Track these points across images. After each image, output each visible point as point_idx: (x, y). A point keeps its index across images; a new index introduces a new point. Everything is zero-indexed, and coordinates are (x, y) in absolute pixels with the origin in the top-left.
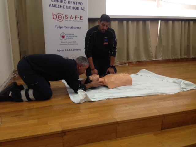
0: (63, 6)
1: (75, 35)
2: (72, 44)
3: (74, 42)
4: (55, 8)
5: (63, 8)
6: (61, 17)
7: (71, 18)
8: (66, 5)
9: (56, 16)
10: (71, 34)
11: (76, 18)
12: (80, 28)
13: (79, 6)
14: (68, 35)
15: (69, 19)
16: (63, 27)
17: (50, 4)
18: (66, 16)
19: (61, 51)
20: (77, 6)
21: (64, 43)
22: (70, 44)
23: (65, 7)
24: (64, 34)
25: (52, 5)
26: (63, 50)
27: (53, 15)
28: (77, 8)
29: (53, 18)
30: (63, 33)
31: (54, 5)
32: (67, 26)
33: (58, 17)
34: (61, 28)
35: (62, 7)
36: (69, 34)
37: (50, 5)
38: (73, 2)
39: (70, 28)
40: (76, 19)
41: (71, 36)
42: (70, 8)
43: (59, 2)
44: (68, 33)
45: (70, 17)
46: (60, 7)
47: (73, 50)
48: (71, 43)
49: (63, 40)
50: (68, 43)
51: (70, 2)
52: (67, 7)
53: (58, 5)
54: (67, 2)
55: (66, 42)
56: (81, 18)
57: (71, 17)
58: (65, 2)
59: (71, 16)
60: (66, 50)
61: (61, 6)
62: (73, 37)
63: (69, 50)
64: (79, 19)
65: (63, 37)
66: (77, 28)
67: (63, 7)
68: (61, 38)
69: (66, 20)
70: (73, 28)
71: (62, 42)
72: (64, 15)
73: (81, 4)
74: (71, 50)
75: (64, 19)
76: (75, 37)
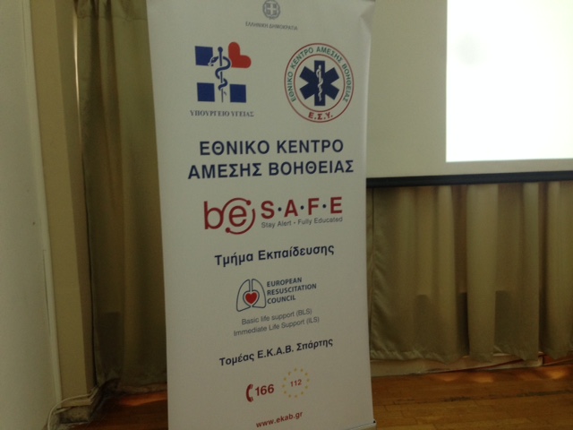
0: (255, 165)
1: (304, 282)
2: (291, 325)
3: (300, 312)
4: (215, 181)
5: (255, 174)
6: (244, 214)
8: (265, 161)
9: (221, 213)
10: (286, 282)
11: (311, 207)
12: (328, 250)
13: (330, 155)
14: (275, 288)
16: (250, 257)
17: (194, 167)
18: (267, 206)
19: (239, 360)
20: (316, 156)
21: (251, 326)
22: (284, 326)
23: (264, 169)
24: (256, 286)
25: (204, 167)
26: (249, 357)
27: (207, 213)
28: (320, 167)
30: (251, 282)
31: (213, 167)
32: (269, 250)
33: (231, 216)
35: (248, 169)
36: (277, 283)
37: (193, 172)
38: (301, 143)
39: (286, 254)
40: (310, 213)
41: (284, 289)
42: (286, 168)
43: (235, 152)
44: (273, 279)
45: (284, 211)
46: (238, 172)
47: (294, 347)
48: (287, 321)
49: (252, 313)
50: (271, 323)
51: (286, 146)
52: (274, 169)
53: (232, 166)
54: (273, 147)
55: (266, 318)
56: (333, 205)
57: (291, 208)
58: (263, 147)
60: (265, 353)
61: (245, 166)
62: (296, 294)
63: (279, 351)
65: (251, 298)
66: (317, 250)
67: (253, 170)
68: (242, 305)
70: (296, 251)
71: (244, 322)
72: (256, 205)
73: (338, 145)
74: (288, 349)
75: (259, 219)
76: (305, 292)
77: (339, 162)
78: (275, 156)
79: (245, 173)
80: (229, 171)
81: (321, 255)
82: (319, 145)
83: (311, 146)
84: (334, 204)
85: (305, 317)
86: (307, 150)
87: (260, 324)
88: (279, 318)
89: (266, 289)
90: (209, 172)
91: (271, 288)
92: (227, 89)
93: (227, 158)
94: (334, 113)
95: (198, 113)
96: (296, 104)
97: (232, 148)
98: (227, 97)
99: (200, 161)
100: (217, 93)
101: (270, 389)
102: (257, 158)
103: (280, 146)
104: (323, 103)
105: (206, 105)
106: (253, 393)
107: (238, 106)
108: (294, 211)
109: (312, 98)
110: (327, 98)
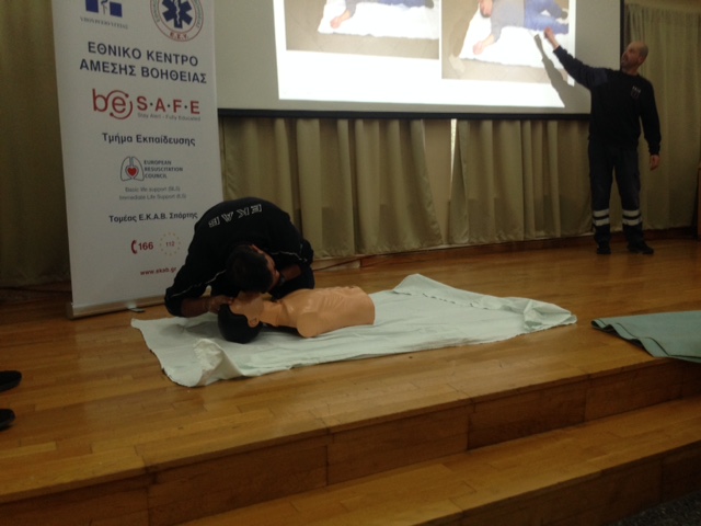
0: (131, 67)
1: (173, 165)
2: (166, 197)
3: (171, 189)
4: (99, 74)
5: (131, 74)
6: (124, 104)
7: (157, 108)
8: (138, 64)
9: (106, 100)
10: (159, 162)
11: (175, 106)
12: (190, 142)
14: (151, 166)
15: (151, 110)
16: (130, 139)
17: (84, 61)
18: (141, 100)
19: (124, 219)
20: (179, 67)
21: (133, 194)
22: (159, 197)
23: (138, 71)
24: (136, 163)
25: (92, 62)
26: (132, 219)
27: (95, 98)
28: (181, 76)
29: (95, 108)
30: (131, 159)
31: (98, 63)
32: (144, 135)
33: (114, 104)
34: (123, 140)
35: (125, 69)
36: (152, 162)
37: (83, 64)
38: (165, 55)
39: (158, 140)
40: (175, 111)
41: (158, 168)
42: (155, 73)
43: (115, 54)
44: (149, 159)
45: (155, 105)
46: (117, 70)
47: (168, 216)
48: (161, 193)
49: (132, 183)
50: (149, 193)
51: (154, 55)
52: (145, 72)
53: (113, 64)
54: (144, 55)
55: (144, 189)
56: (192, 107)
57: (160, 105)
58: (137, 54)
59: (160, 100)
60: (145, 217)
61: (123, 66)
62: (167, 173)
63: (156, 217)
64: (187, 113)
65: (132, 172)
66: (182, 141)
67: (129, 70)
68: (125, 176)
69: (140, 115)
70: (166, 140)
71: (127, 190)
72: (133, 98)
73: (194, 61)
74: (163, 216)
75: (135, 109)
76: (173, 173)
77: (195, 74)
78: (144, 62)
79: (123, 72)
80: (111, 68)
81: (185, 146)
82: (179, 59)
83: (173, 58)
85: (176, 193)
86: (170, 61)
87: (140, 193)
88: (155, 190)
89: (144, 166)
90: (96, 66)
91: (147, 166)
92: (107, 5)
93: (109, 58)
94: (190, 35)
95: (86, 20)
96: (160, 24)
97: (112, 50)
98: (108, 11)
99: (89, 57)
100: (100, 7)
101: (150, 246)
102: (132, 61)
103: (149, 55)
104: (180, 26)
105: (91, 15)
106: (136, 247)
107: (115, 19)
108: (163, 107)
109: (172, 22)
110: (184, 23)
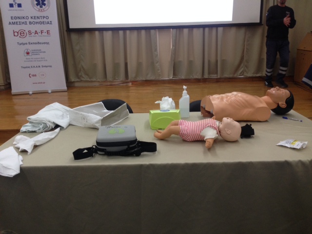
1: (42, 51)
2: (39, 61)
3: (42, 58)
4: (15, 26)
6: (24, 33)
7: (35, 33)
8: (28, 21)
9: (18, 33)
10: (37, 50)
11: (42, 33)
12: (48, 43)
13: (45, 20)
14: (34, 51)
15: (33, 34)
16: (26, 44)
18: (30, 32)
19: (26, 67)
20: (42, 20)
21: (29, 60)
22: (37, 61)
23: (28, 23)
24: (29, 51)
26: (29, 67)
27: (14, 33)
28: (43, 23)
29: (14, 35)
30: (27, 50)
31: (15, 22)
32: (31, 42)
33: (21, 34)
34: (24, 44)
37: (10, 23)
38: (37, 17)
39: (36, 43)
41: (37, 52)
42: (34, 23)
44: (33, 49)
46: (21, 23)
47: (41, 66)
49: (28, 57)
50: (34, 60)
51: (33, 18)
52: (30, 23)
54: (30, 18)
55: (32, 59)
57: (36, 32)
58: (27, 18)
59: (36, 31)
60: (33, 67)
61: (23, 22)
62: (40, 53)
63: (37, 67)
64: (46, 34)
65: (28, 53)
66: (45, 43)
67: (25, 23)
68: (26, 55)
69: (29, 36)
70: (39, 43)
71: (27, 59)
72: (27, 31)
73: (47, 17)
74: (39, 67)
75: (28, 35)
76: (42, 53)
77: (48, 22)
78: (30, 20)
79: (23, 24)
80: (19, 23)
81: (46, 45)
82: (42, 18)
84: (48, 32)
86: (39, 18)
87: (31, 60)
88: (36, 59)
89: (32, 51)
90: (13, 23)
92: (17, 5)
93: (18, 20)
94: (45, 9)
95: (10, 10)
96: (35, 8)
97: (19, 18)
98: (17, 6)
99: (11, 21)
100: (14, 6)
101: (35, 75)
102: (26, 20)
103: (32, 18)
104: (42, 7)
105: (12, 8)
106: (31, 76)
107: (20, 8)
108: (37, 33)
109: (39, 6)
110: (43, 6)
